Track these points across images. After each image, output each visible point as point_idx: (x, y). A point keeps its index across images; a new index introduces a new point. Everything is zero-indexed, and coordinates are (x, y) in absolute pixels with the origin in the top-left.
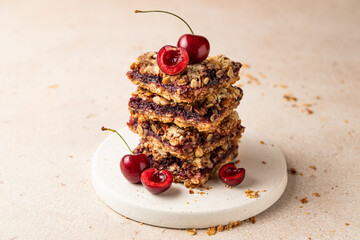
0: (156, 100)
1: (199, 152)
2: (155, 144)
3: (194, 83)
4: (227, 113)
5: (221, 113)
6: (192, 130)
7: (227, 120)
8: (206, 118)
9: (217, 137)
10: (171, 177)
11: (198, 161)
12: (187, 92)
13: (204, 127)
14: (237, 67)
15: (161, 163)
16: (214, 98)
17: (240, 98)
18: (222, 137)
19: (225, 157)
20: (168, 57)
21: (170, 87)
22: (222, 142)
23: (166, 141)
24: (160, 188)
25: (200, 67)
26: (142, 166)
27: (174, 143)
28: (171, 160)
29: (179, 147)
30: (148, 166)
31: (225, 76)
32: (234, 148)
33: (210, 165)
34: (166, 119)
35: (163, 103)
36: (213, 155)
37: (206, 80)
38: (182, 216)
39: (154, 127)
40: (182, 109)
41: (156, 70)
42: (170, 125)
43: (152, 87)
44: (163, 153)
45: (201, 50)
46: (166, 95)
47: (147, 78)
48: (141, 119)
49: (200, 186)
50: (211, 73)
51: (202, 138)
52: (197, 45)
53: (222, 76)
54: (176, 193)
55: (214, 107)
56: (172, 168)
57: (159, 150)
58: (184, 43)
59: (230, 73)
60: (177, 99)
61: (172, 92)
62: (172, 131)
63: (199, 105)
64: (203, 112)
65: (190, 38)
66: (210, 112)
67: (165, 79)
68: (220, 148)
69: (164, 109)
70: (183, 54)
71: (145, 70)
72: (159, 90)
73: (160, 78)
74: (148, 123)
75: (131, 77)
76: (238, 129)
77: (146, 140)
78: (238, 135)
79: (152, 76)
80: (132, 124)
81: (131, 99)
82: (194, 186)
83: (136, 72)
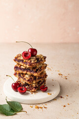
0: (22, 67)
1: (34, 82)
2: (22, 80)
3: (32, 62)
4: (42, 71)
5: (40, 71)
6: (32, 75)
7: (42, 73)
8: (36, 72)
9: (40, 78)
10: (26, 89)
11: (34, 85)
12: (31, 65)
13: (35, 74)
14: (45, 58)
15: (23, 85)
16: (38, 66)
17: (46, 67)
18: (41, 78)
19: (42, 84)
20: (25, 54)
21: (26, 63)
22: (41, 79)
23: (25, 79)
24: (23, 92)
25: (34, 57)
26: (18, 86)
28: (26, 84)
29: (28, 80)
30: (20, 86)
32: (44, 81)
33: (38, 86)
34: (25, 72)
35: (24, 68)
36: (38, 83)
37: (36, 61)
39: (21, 75)
40: (29, 69)
41: (22, 58)
42: (26, 74)
43: (21, 63)
44: (24, 82)
45: (35, 53)
46: (25, 65)
47: (19, 61)
48: (18, 72)
49: (35, 92)
50: (37, 59)
51: (35, 78)
52: (34, 51)
53: (41, 60)
54: (28, 94)
55: (38, 69)
56: (26, 87)
58: (30, 51)
59: (43, 59)
60: (28, 66)
62: (27, 76)
63: (34, 68)
64: (35, 70)
65: (31, 49)
67: (24, 61)
68: (40, 81)
69: (24, 70)
70: (29, 54)
71: (19, 58)
72: (22, 64)
73: (23, 61)
74: (20, 74)
75: (15, 60)
76: (46, 76)
77: (19, 79)
78: (46, 77)
79: (21, 60)
80: (15, 74)
81: (15, 67)
82: (33, 92)
83: (16, 59)
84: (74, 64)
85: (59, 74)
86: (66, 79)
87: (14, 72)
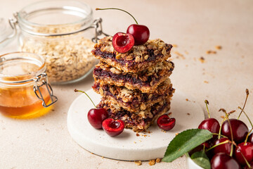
0: (112, 70)
1: (143, 107)
2: (112, 101)
3: (137, 59)
4: (162, 80)
5: (158, 80)
6: (138, 91)
7: (163, 84)
8: (147, 83)
9: (156, 96)
10: (124, 125)
11: (142, 113)
12: (133, 66)
13: (145, 90)
14: (169, 48)
15: (116, 114)
16: (153, 70)
17: (172, 69)
18: (159, 96)
19: (161, 110)
20: (120, 40)
21: (122, 63)
22: (159, 100)
23: (120, 99)
24: (116, 133)
25: (143, 48)
26: (103, 116)
27: (125, 101)
28: (123, 112)
29: (129, 103)
30: (107, 116)
31: (160, 54)
32: (167, 104)
33: (151, 116)
34: (119, 83)
35: (117, 72)
36: (153, 109)
37: (146, 57)
38: (131, 152)
39: (111, 89)
40: (130, 77)
41: (112, 49)
42: (123, 87)
43: (109, 61)
44: (118, 107)
45: (144, 36)
46: (118, 67)
47: (105, 55)
48: (102, 83)
49: (144, 131)
50: (150, 52)
51: (145, 97)
52: (141, 32)
54: (127, 136)
55: (153, 76)
56: (124, 118)
57: (115, 106)
58: (132, 30)
59: (164, 52)
60: (126, 70)
61: (122, 65)
62: (124, 92)
63: (142, 74)
64: (145, 79)
65: (136, 27)
66: (150, 79)
67: (118, 55)
68: (158, 104)
69: (118, 77)
70: (130, 38)
71: (104, 49)
72: (113, 64)
73: (114, 55)
74: (107, 87)
75: (95, 53)
76: (171, 91)
77: (105, 98)
78: (170, 94)
79: (109, 54)
80: (96, 87)
81: (96, 70)
82: (140, 131)
83: (97, 51)
84: (237, 44)
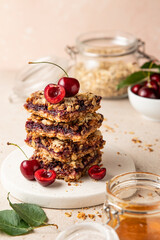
0: (44, 122)
1: (74, 157)
2: (44, 153)
3: (69, 109)
4: (92, 130)
5: (88, 129)
6: (68, 141)
7: (92, 136)
8: (78, 132)
9: (87, 147)
10: (55, 175)
11: (73, 163)
12: (65, 115)
13: (76, 138)
14: (98, 99)
15: (48, 166)
16: (83, 120)
17: (101, 121)
18: (90, 147)
19: (92, 161)
20: (51, 91)
21: (53, 112)
22: (90, 151)
23: (51, 150)
24: (48, 183)
25: (73, 99)
26: (35, 168)
27: (57, 151)
28: (55, 163)
29: (60, 153)
30: (40, 168)
31: (90, 105)
32: (98, 155)
33: (82, 166)
34: (51, 134)
35: (49, 123)
36: (84, 159)
37: (77, 107)
38: (63, 200)
39: (43, 141)
40: (61, 127)
41: (44, 101)
42: (54, 138)
43: (41, 113)
44: (49, 159)
45: (74, 88)
46: (51, 118)
47: (37, 107)
48: (34, 135)
49: (75, 180)
50: (81, 103)
51: (76, 147)
52: (71, 85)
53: (88, 105)
54: (59, 185)
55: (83, 125)
56: (56, 169)
57: (47, 157)
58: (62, 83)
59: (94, 103)
60: (58, 119)
61: (54, 115)
62: (56, 143)
63: (73, 124)
64: (76, 128)
65: (66, 79)
66: (80, 128)
67: (49, 107)
68: (89, 155)
69: (50, 128)
70: (61, 90)
71: (36, 102)
72: (45, 115)
73: (46, 107)
74: (39, 139)
75: (27, 107)
76: (101, 142)
77: (38, 151)
78: (101, 146)
79: (41, 106)
80: (29, 140)
81: (28, 123)
82: (72, 180)
83: (30, 104)
85: (135, 141)
86: (151, 150)
87: (25, 134)
